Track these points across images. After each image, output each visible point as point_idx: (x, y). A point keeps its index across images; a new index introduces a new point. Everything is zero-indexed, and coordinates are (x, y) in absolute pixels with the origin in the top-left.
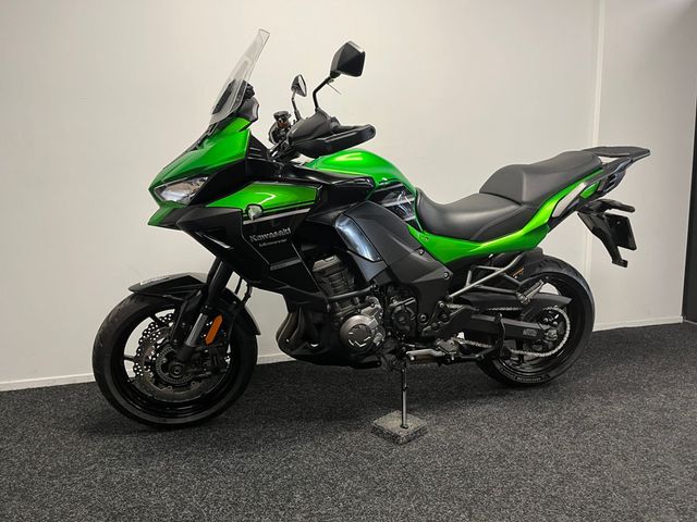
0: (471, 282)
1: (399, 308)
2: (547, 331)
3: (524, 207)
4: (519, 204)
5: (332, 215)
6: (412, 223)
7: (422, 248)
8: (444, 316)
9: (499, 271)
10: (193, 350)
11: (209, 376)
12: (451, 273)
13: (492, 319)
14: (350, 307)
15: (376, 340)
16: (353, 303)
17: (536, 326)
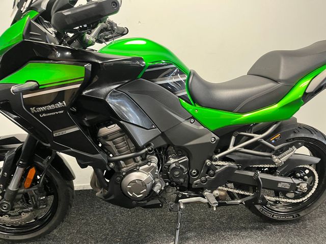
0: (234, 145)
1: (174, 165)
2: (298, 184)
3: (281, 84)
4: (276, 81)
5: (104, 90)
6: (183, 97)
7: (193, 117)
8: (211, 172)
9: (257, 137)
10: (16, 193)
11: (32, 211)
12: (217, 138)
13: (251, 174)
14: (132, 165)
15: (157, 189)
16: (135, 161)
17: (289, 180)
